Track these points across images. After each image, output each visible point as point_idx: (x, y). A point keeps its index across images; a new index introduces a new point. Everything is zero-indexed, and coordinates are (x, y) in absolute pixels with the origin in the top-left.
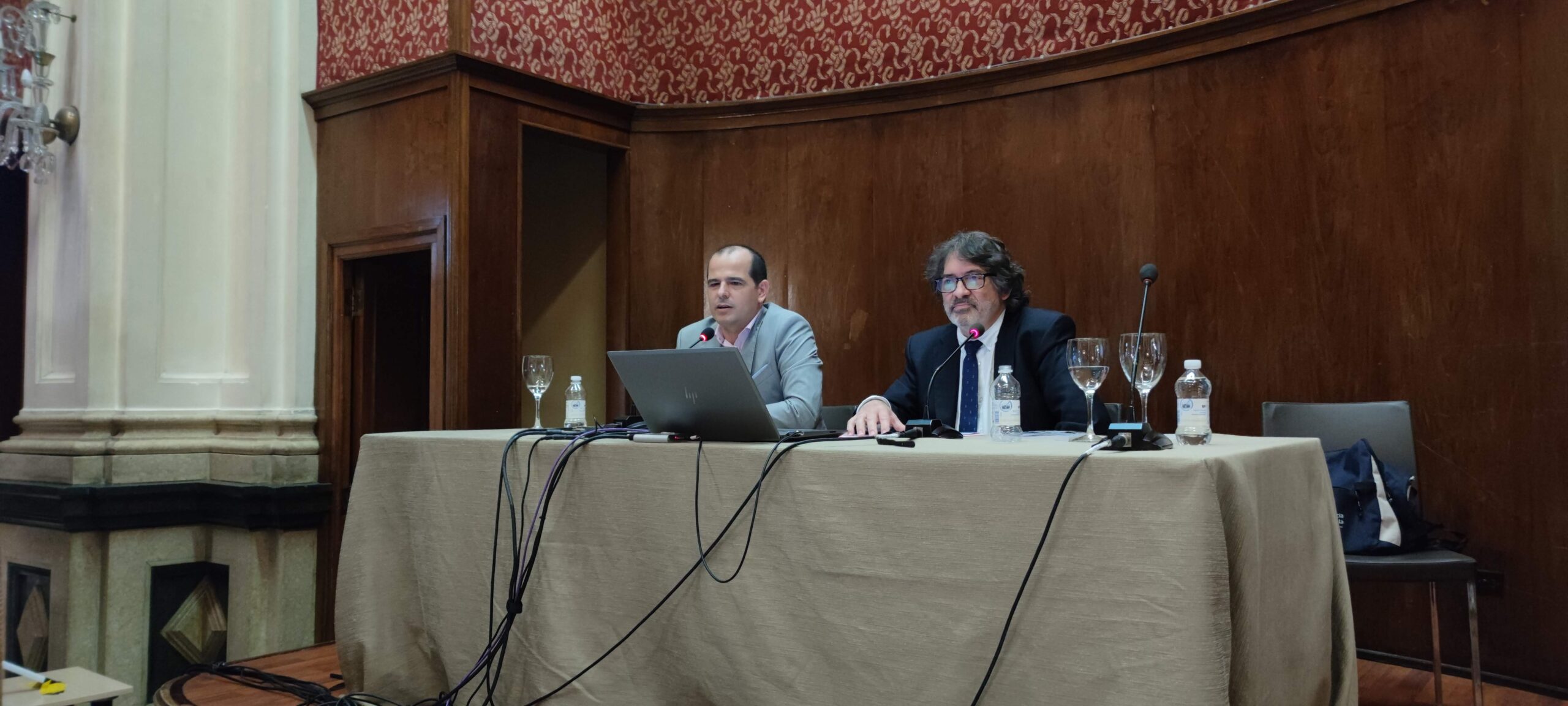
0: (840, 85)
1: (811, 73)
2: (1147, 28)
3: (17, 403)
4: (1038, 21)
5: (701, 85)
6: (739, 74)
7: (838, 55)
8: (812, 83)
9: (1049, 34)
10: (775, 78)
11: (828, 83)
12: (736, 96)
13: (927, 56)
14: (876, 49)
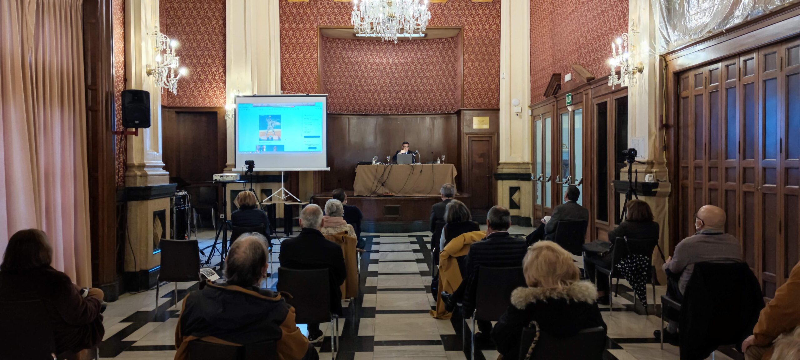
0: (357, 112)
1: (352, 110)
2: (404, 112)
3: (226, 162)
4: (388, 108)
5: (334, 109)
6: (340, 109)
7: (357, 107)
8: (352, 111)
9: (390, 110)
10: (346, 110)
11: (355, 112)
12: (340, 112)
13: (371, 110)
14: (363, 108)
